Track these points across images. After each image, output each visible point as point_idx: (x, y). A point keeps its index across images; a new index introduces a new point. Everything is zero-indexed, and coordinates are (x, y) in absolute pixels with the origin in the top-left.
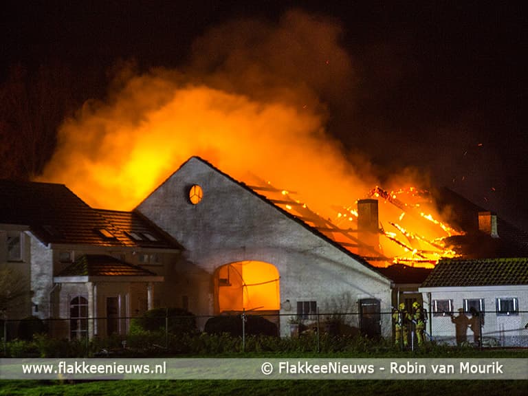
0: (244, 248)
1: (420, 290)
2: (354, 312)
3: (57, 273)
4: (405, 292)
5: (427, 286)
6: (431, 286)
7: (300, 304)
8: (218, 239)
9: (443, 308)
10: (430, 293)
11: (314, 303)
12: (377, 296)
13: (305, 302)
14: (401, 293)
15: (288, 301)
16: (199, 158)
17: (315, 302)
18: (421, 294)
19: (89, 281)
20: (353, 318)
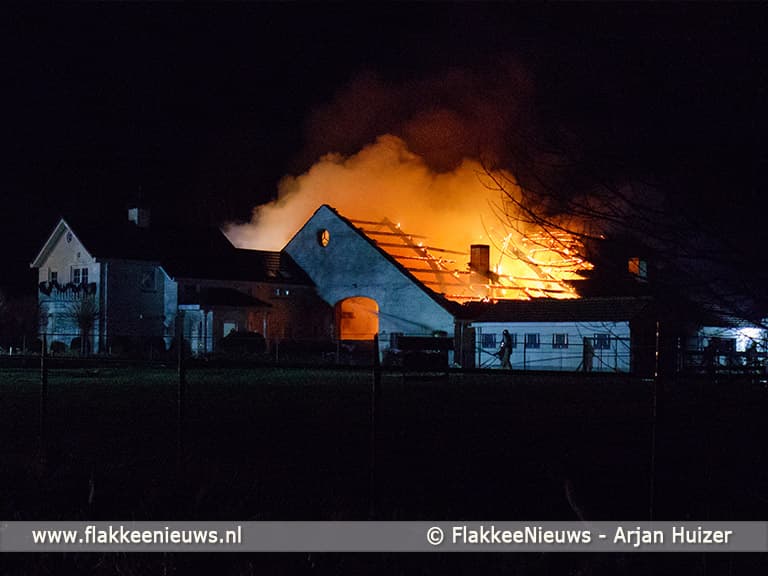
0: (355, 285)
1: (473, 325)
3: (180, 302)
8: (338, 278)
9: (489, 340)
12: (444, 330)
16: (328, 206)
18: (474, 328)
19: (201, 308)
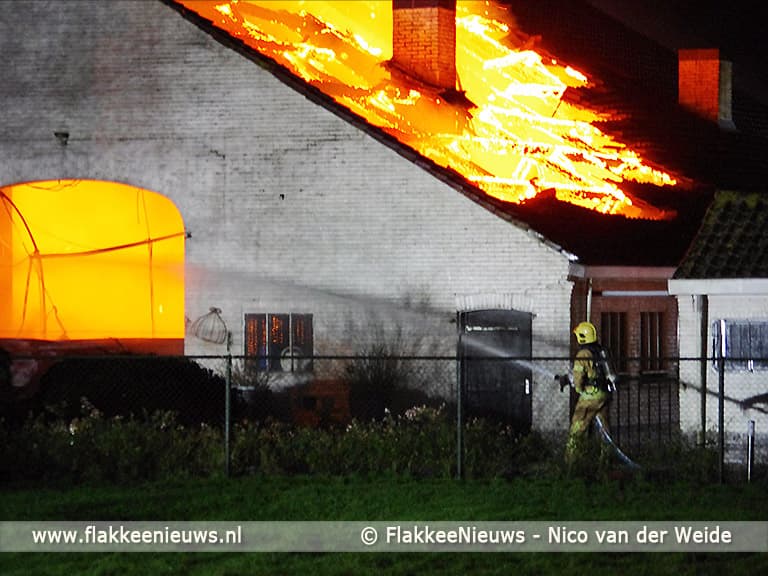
2: (439, 353)
4: (607, 293)
5: (694, 274)
6: (711, 274)
7: (255, 321)
10: (705, 298)
11: (304, 322)
13: (271, 316)
14: (596, 294)
15: (215, 311)
17: (309, 318)
20: (438, 372)
